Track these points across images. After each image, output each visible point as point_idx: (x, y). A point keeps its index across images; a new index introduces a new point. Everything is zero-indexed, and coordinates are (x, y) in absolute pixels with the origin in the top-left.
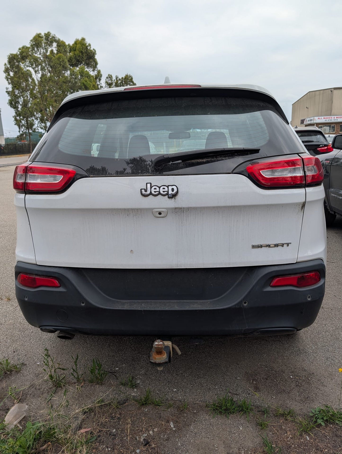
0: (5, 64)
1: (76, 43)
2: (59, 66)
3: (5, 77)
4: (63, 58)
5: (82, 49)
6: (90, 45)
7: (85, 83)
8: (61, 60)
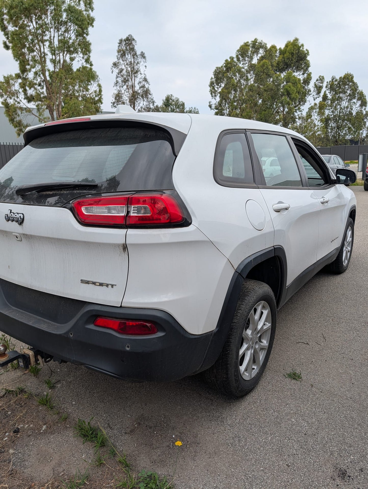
0: (212, 78)
1: (287, 46)
2: (262, 73)
3: (209, 90)
4: (267, 65)
5: (293, 51)
6: (302, 45)
7: (289, 89)
8: (264, 68)
